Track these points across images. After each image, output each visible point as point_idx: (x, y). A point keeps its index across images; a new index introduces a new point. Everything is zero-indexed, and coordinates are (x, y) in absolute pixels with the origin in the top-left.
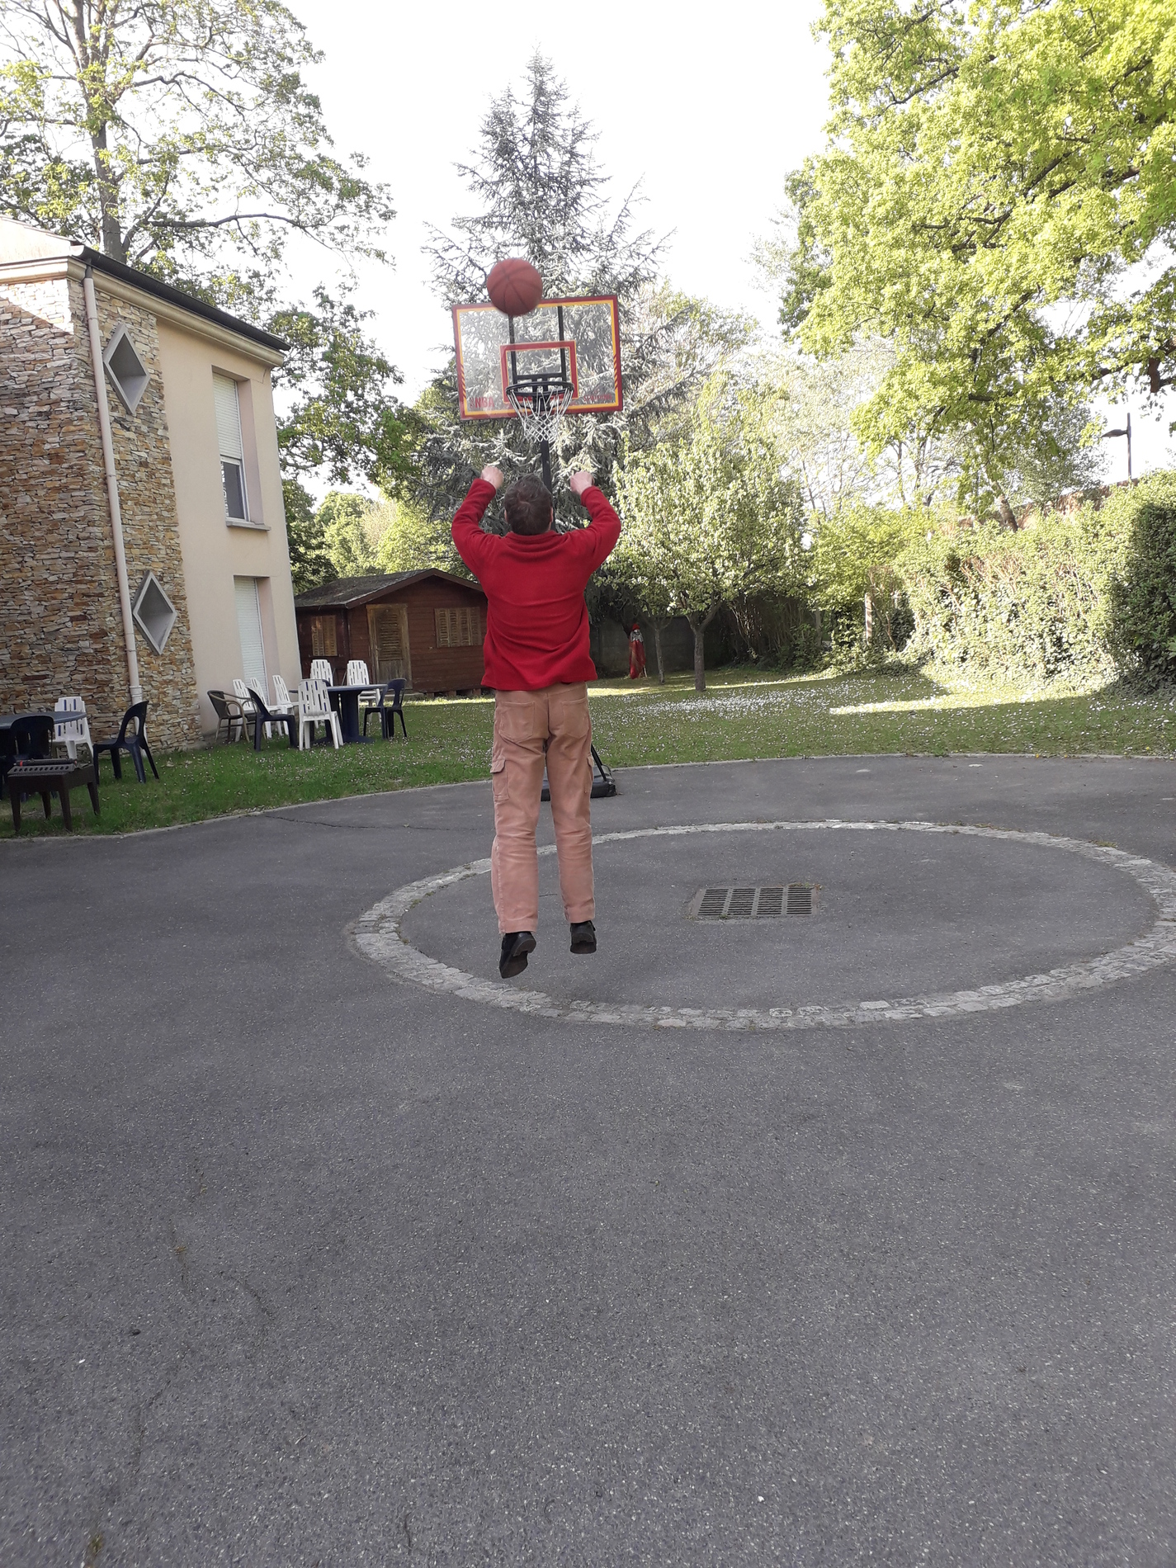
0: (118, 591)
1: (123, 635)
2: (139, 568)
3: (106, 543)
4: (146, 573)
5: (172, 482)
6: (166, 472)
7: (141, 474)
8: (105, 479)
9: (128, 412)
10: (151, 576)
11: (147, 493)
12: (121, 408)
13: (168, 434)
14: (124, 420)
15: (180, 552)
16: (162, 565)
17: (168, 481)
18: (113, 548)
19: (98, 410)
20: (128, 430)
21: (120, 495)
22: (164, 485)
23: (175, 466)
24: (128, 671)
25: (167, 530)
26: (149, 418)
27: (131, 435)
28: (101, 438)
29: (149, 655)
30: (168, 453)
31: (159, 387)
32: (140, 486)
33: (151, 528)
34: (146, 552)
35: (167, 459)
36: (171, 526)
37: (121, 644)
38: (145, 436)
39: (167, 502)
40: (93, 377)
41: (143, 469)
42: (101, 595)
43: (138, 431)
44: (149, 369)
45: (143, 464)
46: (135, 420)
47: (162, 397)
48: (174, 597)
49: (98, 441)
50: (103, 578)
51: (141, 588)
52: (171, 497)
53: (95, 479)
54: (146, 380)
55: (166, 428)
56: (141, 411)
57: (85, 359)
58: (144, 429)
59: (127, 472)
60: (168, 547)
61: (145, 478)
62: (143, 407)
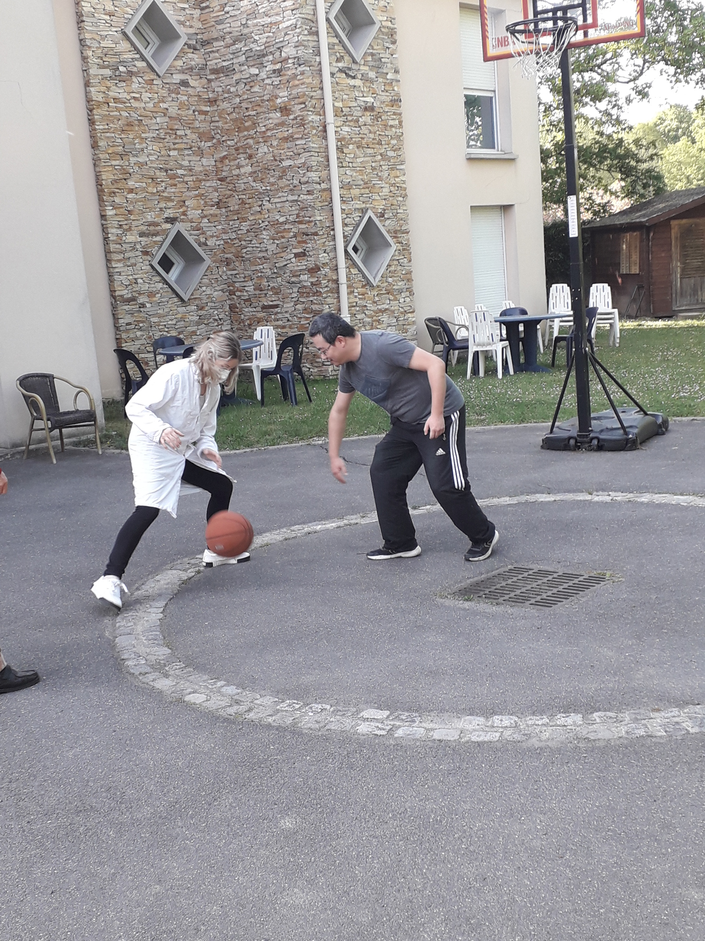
0: (333, 230)
1: (336, 269)
2: (357, 206)
3: (323, 186)
4: (364, 211)
5: (400, 122)
6: (394, 114)
7: (367, 118)
8: (325, 127)
9: (354, 62)
10: (370, 213)
11: (372, 136)
12: (347, 58)
13: (398, 77)
14: (350, 69)
15: (405, 189)
16: (384, 202)
17: (397, 122)
18: (330, 190)
19: (320, 63)
20: (354, 78)
21: (338, 140)
22: (392, 126)
23: (406, 107)
24: (339, 302)
25: (392, 169)
26: (378, 65)
27: (357, 82)
28: (322, 89)
29: (363, 286)
30: (398, 94)
31: (392, 34)
32: (364, 130)
33: (373, 169)
34: (367, 191)
35: (396, 101)
36: (396, 164)
37: (334, 278)
38: (372, 81)
39: (394, 142)
40: (317, 33)
41: (368, 114)
42: (316, 234)
43: (365, 78)
44: (379, 17)
45: (369, 108)
46: (362, 68)
47: (394, 43)
48: (396, 232)
49: (319, 92)
50: (319, 218)
51: (358, 225)
52: (399, 137)
53: (314, 128)
54: (376, 27)
55: (397, 72)
56: (370, 58)
57: (310, 17)
58: (372, 75)
59: (350, 118)
60: (392, 185)
61: (369, 122)
62: (372, 55)
